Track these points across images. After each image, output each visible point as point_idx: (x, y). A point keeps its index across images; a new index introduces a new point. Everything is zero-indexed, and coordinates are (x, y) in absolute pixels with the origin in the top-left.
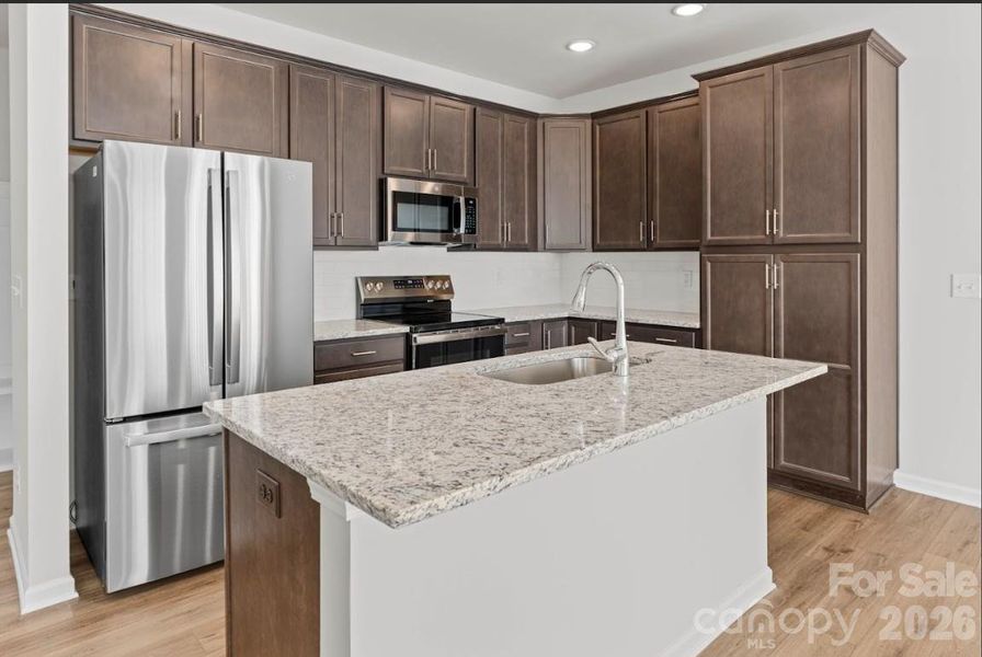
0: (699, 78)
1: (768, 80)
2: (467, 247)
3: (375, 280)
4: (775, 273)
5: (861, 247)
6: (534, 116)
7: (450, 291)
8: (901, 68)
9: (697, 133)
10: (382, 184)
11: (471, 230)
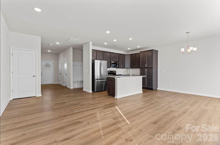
0: (140, 52)
1: (146, 53)
2: (118, 68)
3: (109, 71)
4: (146, 70)
5: (153, 68)
6: (124, 55)
7: (116, 72)
8: (158, 52)
9: (140, 57)
10: (110, 62)
11: (118, 66)
